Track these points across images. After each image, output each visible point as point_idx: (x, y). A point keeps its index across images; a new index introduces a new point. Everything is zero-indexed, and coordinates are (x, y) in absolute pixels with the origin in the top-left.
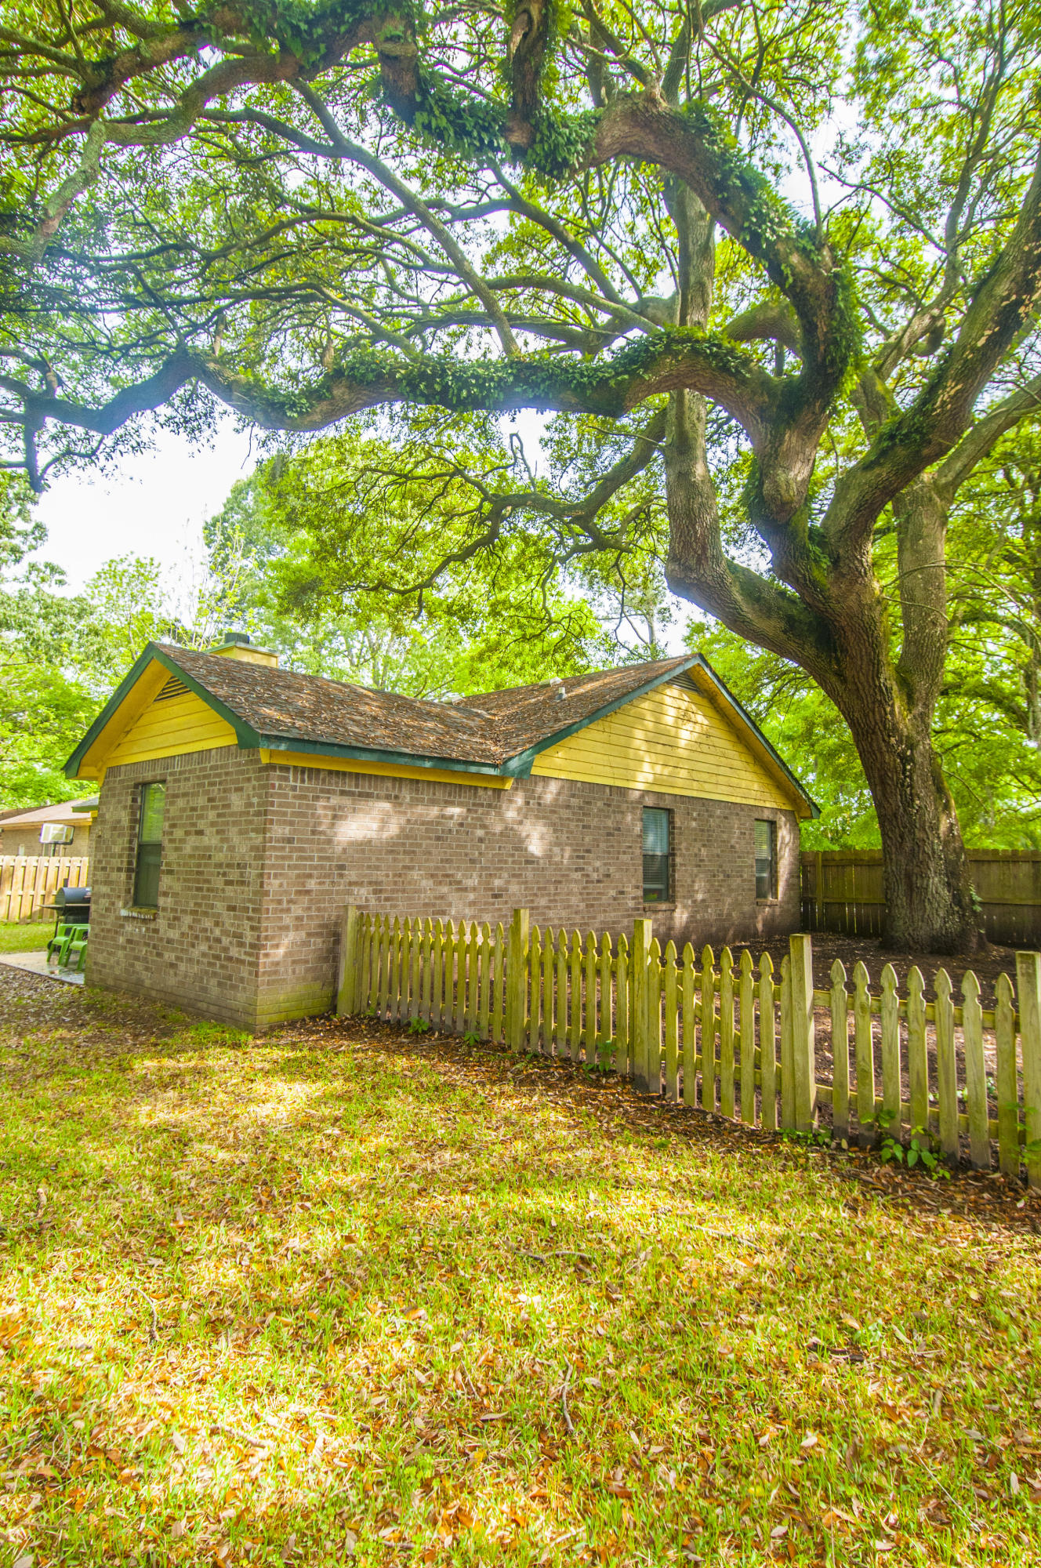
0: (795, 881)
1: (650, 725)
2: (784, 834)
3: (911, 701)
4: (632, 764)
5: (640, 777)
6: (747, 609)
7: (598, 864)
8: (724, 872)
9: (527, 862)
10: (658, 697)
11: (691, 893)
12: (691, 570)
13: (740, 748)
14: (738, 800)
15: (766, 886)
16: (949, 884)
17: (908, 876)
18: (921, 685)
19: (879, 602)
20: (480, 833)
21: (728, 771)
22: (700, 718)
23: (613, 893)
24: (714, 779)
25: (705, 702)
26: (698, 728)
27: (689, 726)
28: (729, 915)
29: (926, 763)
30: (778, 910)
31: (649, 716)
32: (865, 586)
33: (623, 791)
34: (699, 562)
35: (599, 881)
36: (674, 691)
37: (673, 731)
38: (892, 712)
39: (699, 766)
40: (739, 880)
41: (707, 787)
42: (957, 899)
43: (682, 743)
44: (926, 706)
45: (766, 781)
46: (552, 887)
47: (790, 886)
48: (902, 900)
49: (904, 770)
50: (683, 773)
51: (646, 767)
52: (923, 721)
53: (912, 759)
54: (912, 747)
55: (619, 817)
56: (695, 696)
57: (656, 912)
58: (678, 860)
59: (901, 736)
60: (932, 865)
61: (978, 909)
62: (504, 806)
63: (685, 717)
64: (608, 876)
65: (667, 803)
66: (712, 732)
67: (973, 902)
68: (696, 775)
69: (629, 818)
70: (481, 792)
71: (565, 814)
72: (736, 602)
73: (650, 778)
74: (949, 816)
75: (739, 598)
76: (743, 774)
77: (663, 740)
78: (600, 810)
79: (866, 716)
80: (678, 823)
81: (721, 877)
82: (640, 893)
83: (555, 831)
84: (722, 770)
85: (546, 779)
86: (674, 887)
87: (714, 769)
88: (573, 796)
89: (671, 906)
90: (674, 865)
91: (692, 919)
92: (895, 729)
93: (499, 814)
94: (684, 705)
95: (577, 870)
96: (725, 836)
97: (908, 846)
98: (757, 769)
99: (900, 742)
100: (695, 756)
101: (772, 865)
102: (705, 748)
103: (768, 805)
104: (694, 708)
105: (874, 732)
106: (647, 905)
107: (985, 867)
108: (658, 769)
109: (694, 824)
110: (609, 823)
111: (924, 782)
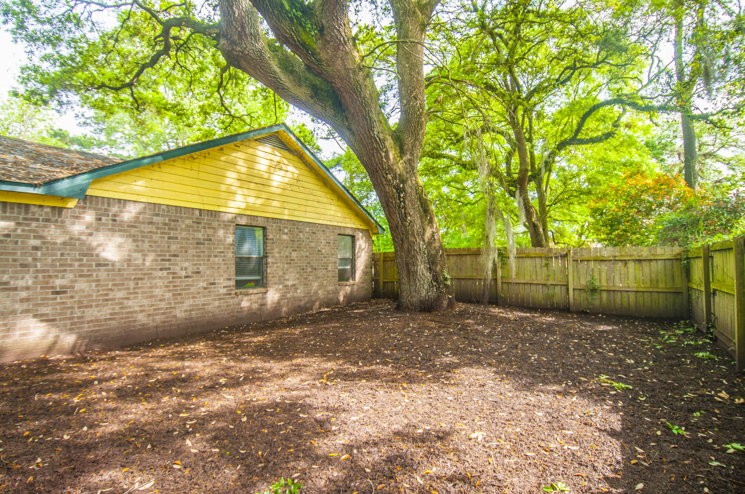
0: (369, 270)
1: (244, 170)
2: (361, 243)
3: (402, 152)
4: (224, 195)
5: (231, 204)
6: (284, 78)
7: (186, 264)
8: (312, 267)
9: (98, 265)
10: (250, 151)
11: (282, 280)
12: (236, 45)
13: (326, 190)
14: (325, 222)
15: (349, 274)
16: (430, 269)
17: (407, 265)
18: (409, 141)
19: (361, 69)
20: (37, 242)
21: (316, 204)
22: (291, 168)
23: (203, 284)
24: (303, 208)
25: (295, 158)
26: (289, 175)
27: (282, 173)
28: (316, 293)
29: (413, 193)
30: (355, 288)
31: (241, 162)
32: (347, 53)
33: (214, 214)
34: (240, 38)
35: (186, 277)
36: (268, 148)
37: (266, 175)
38: (387, 157)
39: (289, 200)
40: (324, 271)
41: (296, 213)
42: (435, 278)
43: (275, 184)
44: (412, 154)
45: (346, 211)
46: (132, 284)
47: (365, 273)
48: (405, 280)
49: (399, 197)
50: (275, 204)
51: (239, 198)
52: (410, 165)
53: (404, 190)
54: (403, 182)
55: (210, 232)
56: (286, 154)
57: (247, 294)
58: (270, 260)
59: (395, 174)
60: (419, 257)
61: (449, 283)
62: (68, 222)
63: (278, 166)
64: (198, 273)
65: (260, 222)
66: (301, 178)
67: (446, 279)
68: (285, 205)
69: (221, 233)
70: (33, 209)
71: (147, 228)
72: (275, 72)
73: (243, 206)
74: (432, 227)
75: (278, 70)
76: (328, 206)
77: (257, 180)
78: (187, 226)
79: (370, 159)
80: (271, 237)
81: (309, 269)
82: (232, 283)
83: (134, 241)
84: (310, 203)
85: (122, 202)
86: (267, 277)
87: (304, 202)
88: (157, 215)
89: (263, 290)
90: (267, 264)
91: (283, 297)
92: (390, 169)
93: (62, 226)
94: (278, 159)
95: (161, 269)
96: (313, 245)
97: (406, 246)
98: (340, 203)
99: (395, 178)
100: (287, 193)
101: (353, 261)
102: (296, 188)
103: (348, 225)
104: (285, 161)
105: (377, 171)
106: (238, 291)
107: (464, 258)
108: (251, 200)
109: (285, 237)
110: (200, 236)
111: (412, 205)
